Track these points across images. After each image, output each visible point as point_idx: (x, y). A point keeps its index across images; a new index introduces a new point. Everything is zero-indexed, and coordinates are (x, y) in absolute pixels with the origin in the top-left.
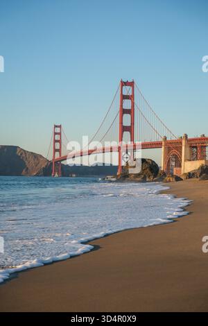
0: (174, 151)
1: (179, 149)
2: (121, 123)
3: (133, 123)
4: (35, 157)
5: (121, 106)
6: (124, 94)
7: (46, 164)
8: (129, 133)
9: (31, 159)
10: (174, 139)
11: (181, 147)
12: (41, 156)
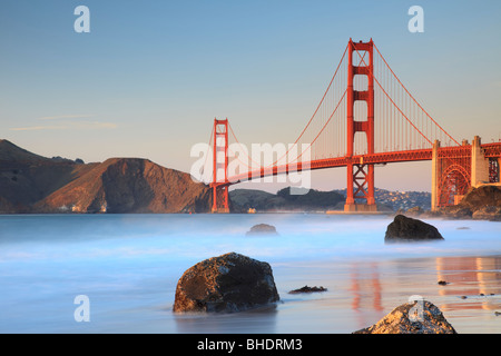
0: (455, 166)
1: (466, 162)
2: (351, 116)
3: (371, 117)
5: (351, 86)
6: (355, 64)
7: (200, 190)
8: (364, 134)
10: (453, 144)
11: (470, 158)
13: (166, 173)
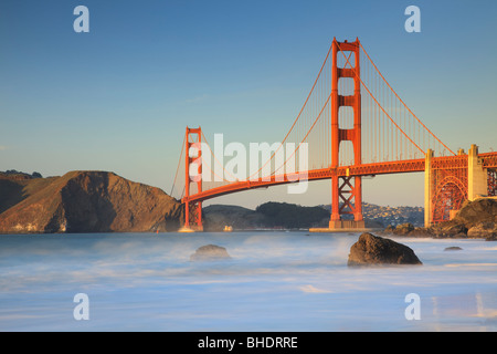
0: (450, 178)
1: (462, 173)
2: (336, 123)
3: (358, 124)
4: (148, 193)
5: (335, 90)
6: (340, 66)
7: (171, 206)
8: (350, 142)
9: (141, 197)
10: (448, 154)
11: (466, 170)
12: (160, 191)
13: (132, 188)
